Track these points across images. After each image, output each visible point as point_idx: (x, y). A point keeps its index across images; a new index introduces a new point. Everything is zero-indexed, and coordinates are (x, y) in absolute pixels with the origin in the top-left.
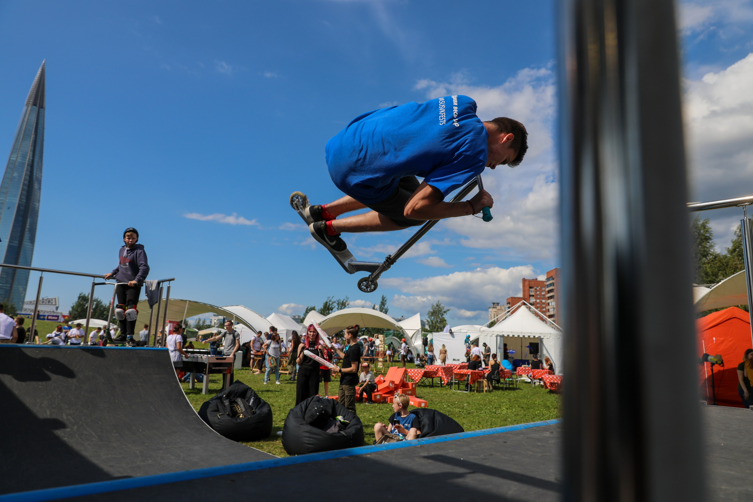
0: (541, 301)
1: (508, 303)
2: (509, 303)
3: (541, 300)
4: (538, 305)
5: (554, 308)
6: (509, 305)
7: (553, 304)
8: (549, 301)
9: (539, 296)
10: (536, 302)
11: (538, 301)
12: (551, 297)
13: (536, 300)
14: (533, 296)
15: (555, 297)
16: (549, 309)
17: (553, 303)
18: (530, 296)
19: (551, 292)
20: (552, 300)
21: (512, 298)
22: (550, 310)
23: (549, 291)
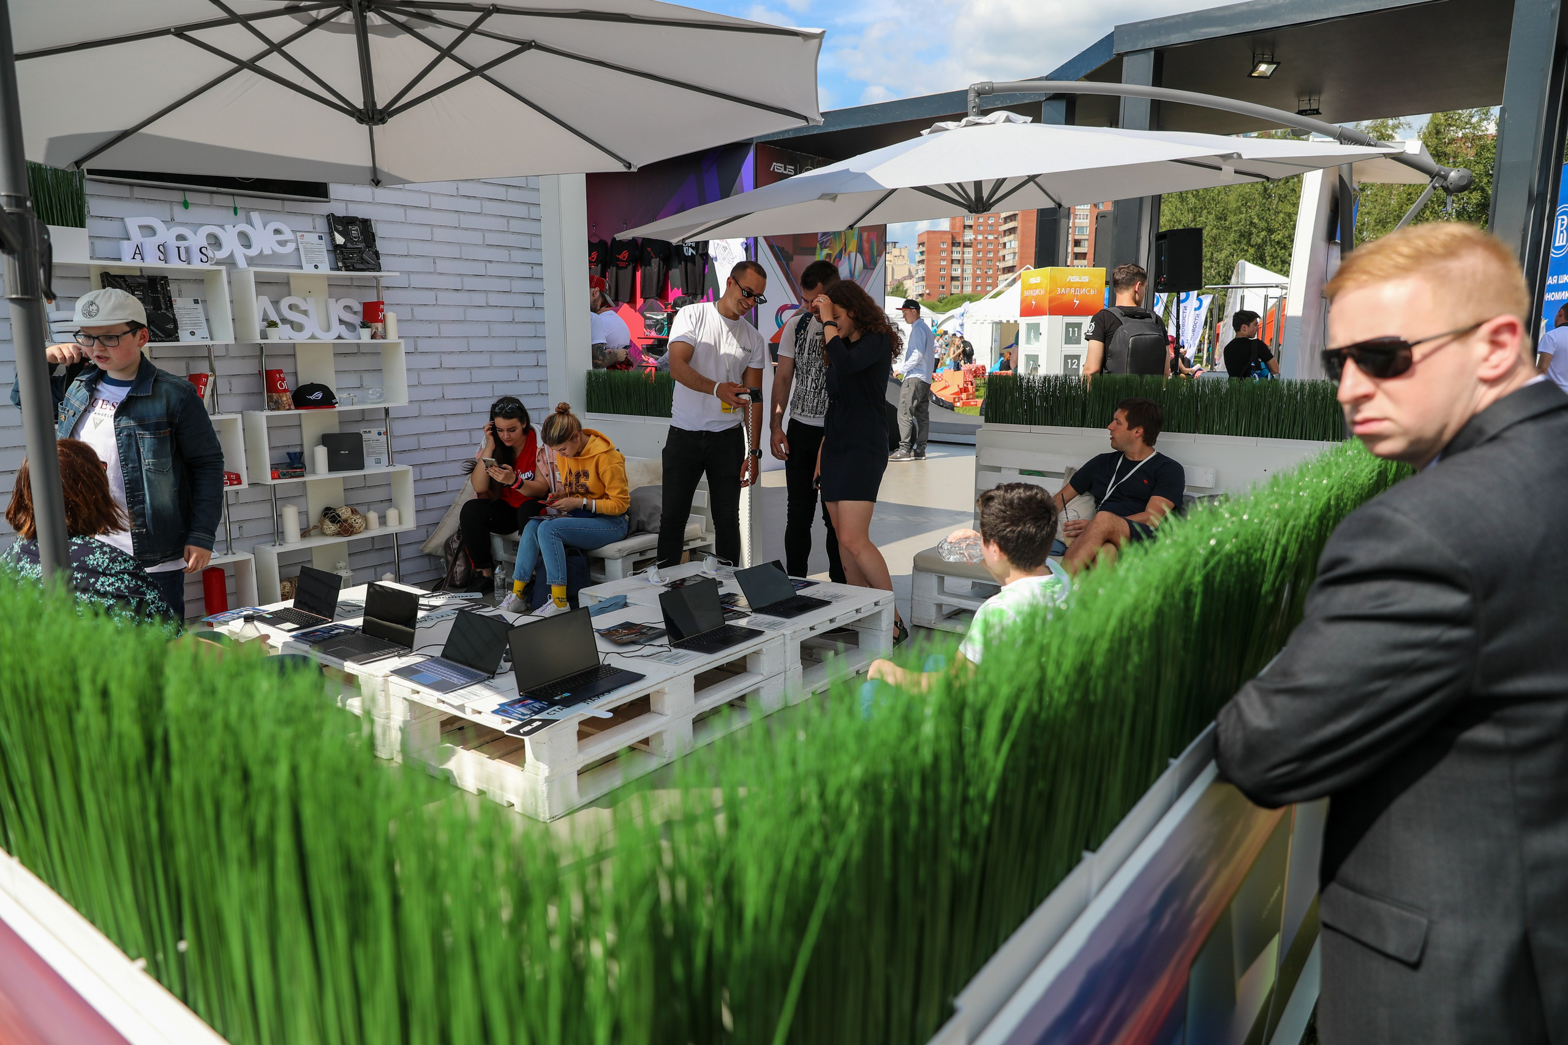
0: (986, 238)
1: (920, 244)
2: (922, 244)
3: (986, 236)
4: (980, 246)
5: (1015, 253)
6: (922, 249)
7: (1012, 246)
8: (1006, 239)
9: (982, 228)
10: (975, 239)
11: (980, 237)
12: (1012, 231)
13: (976, 236)
14: (971, 227)
15: (1019, 231)
16: (1004, 256)
17: (1013, 242)
18: (965, 227)
19: (1011, 221)
20: (1012, 236)
21: (928, 232)
22: (1007, 258)
23: (1007, 219)
